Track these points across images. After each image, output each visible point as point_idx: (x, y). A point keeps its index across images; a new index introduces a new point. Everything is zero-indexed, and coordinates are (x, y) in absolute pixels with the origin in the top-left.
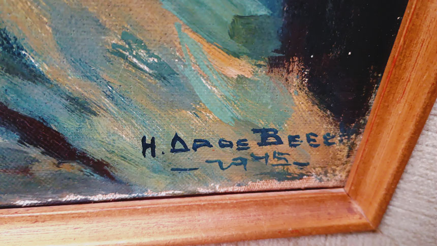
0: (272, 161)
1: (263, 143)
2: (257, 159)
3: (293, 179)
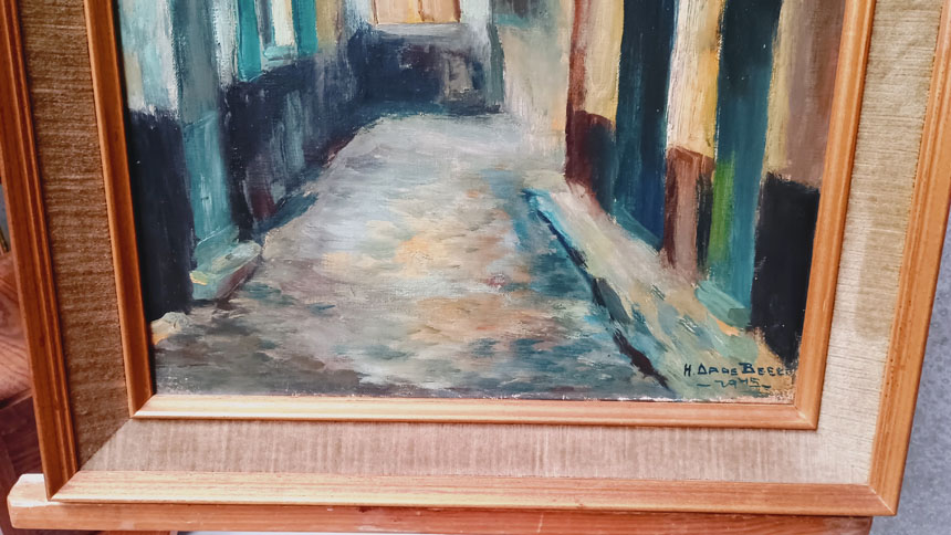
0: (750, 384)
1: (745, 372)
2: (742, 381)
3: (763, 396)
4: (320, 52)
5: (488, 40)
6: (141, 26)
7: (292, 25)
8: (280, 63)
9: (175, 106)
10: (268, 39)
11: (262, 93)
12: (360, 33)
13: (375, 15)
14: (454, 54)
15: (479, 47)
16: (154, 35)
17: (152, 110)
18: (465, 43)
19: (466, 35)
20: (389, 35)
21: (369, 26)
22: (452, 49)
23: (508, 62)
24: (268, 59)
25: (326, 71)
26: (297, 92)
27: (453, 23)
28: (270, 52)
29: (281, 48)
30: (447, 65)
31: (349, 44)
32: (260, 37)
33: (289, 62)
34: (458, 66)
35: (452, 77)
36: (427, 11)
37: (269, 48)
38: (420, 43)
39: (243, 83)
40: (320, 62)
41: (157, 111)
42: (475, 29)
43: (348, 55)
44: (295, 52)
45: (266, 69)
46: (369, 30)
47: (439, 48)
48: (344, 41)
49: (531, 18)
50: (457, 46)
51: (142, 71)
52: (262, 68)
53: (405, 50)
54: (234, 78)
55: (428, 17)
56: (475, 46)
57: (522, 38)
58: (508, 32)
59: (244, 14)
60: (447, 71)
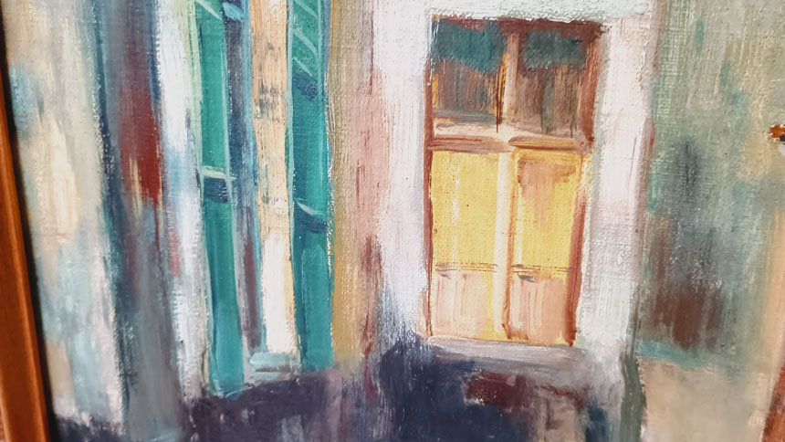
4: (337, 366)
5: (620, 377)
6: (70, 308)
7: (293, 326)
8: (271, 377)
9: (117, 416)
10: (256, 341)
11: (245, 414)
12: (401, 346)
13: (428, 323)
14: (557, 392)
15: (602, 387)
16: (88, 320)
17: (85, 419)
18: (578, 376)
19: (583, 367)
20: (449, 353)
21: (418, 338)
22: (554, 384)
23: (651, 414)
24: (254, 369)
25: (344, 394)
26: (299, 418)
27: (562, 346)
28: (258, 360)
29: (276, 356)
30: (543, 407)
31: (383, 361)
32: (245, 339)
33: (287, 377)
34: (563, 410)
35: (550, 424)
36: (516, 324)
37: (256, 355)
38: (501, 371)
39: (216, 397)
40: (335, 382)
41: (93, 421)
42: (599, 359)
43: (381, 376)
44: (296, 364)
45: (252, 382)
46: (418, 344)
47: (533, 381)
48: (376, 357)
49: (703, 351)
50: (564, 381)
51: (72, 367)
52: (246, 381)
53: (474, 377)
54: (203, 391)
55: (519, 334)
56: (596, 384)
57: (683, 380)
58: (658, 368)
59: (220, 305)
60: (543, 414)
